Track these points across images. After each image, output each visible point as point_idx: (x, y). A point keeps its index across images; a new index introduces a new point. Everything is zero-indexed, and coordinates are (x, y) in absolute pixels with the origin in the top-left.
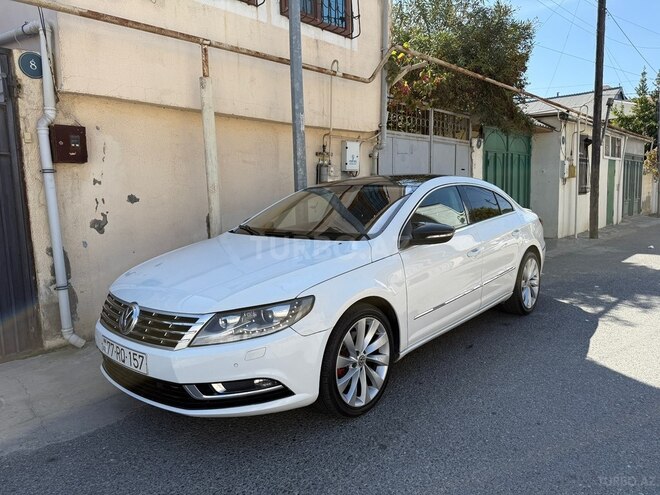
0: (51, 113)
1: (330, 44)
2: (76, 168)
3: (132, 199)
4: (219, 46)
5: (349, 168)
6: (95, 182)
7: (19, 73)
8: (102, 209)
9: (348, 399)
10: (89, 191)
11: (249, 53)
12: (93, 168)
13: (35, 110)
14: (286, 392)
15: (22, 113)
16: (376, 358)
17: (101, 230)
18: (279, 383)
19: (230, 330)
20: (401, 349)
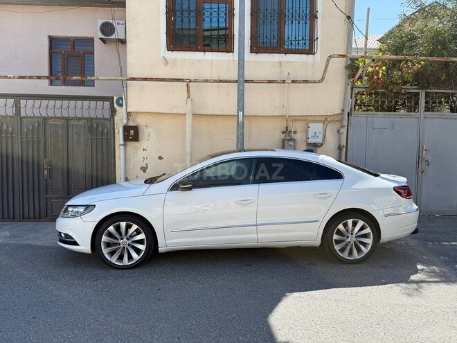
0: (125, 122)
1: (292, 62)
2: (135, 144)
3: (160, 158)
4: (196, 81)
5: (311, 140)
6: (144, 150)
7: (115, 106)
8: (146, 162)
10: (141, 154)
11: (215, 81)
12: (143, 143)
13: (120, 121)
15: (116, 122)
17: (145, 171)
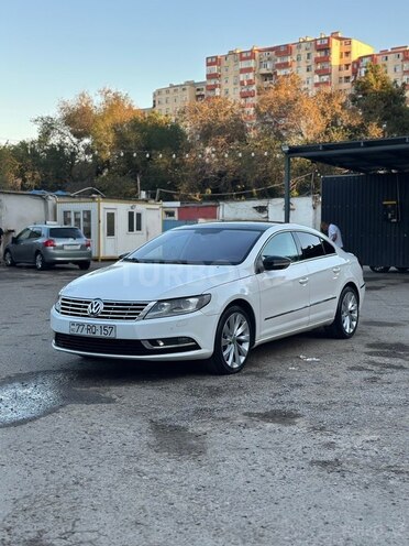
9: (229, 363)
14: (197, 347)
16: (242, 338)
18: (194, 341)
19: (165, 310)
20: (257, 338)
